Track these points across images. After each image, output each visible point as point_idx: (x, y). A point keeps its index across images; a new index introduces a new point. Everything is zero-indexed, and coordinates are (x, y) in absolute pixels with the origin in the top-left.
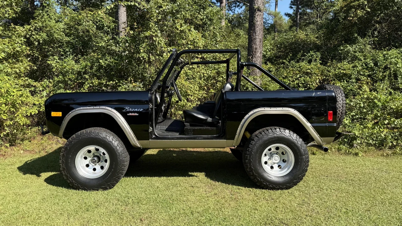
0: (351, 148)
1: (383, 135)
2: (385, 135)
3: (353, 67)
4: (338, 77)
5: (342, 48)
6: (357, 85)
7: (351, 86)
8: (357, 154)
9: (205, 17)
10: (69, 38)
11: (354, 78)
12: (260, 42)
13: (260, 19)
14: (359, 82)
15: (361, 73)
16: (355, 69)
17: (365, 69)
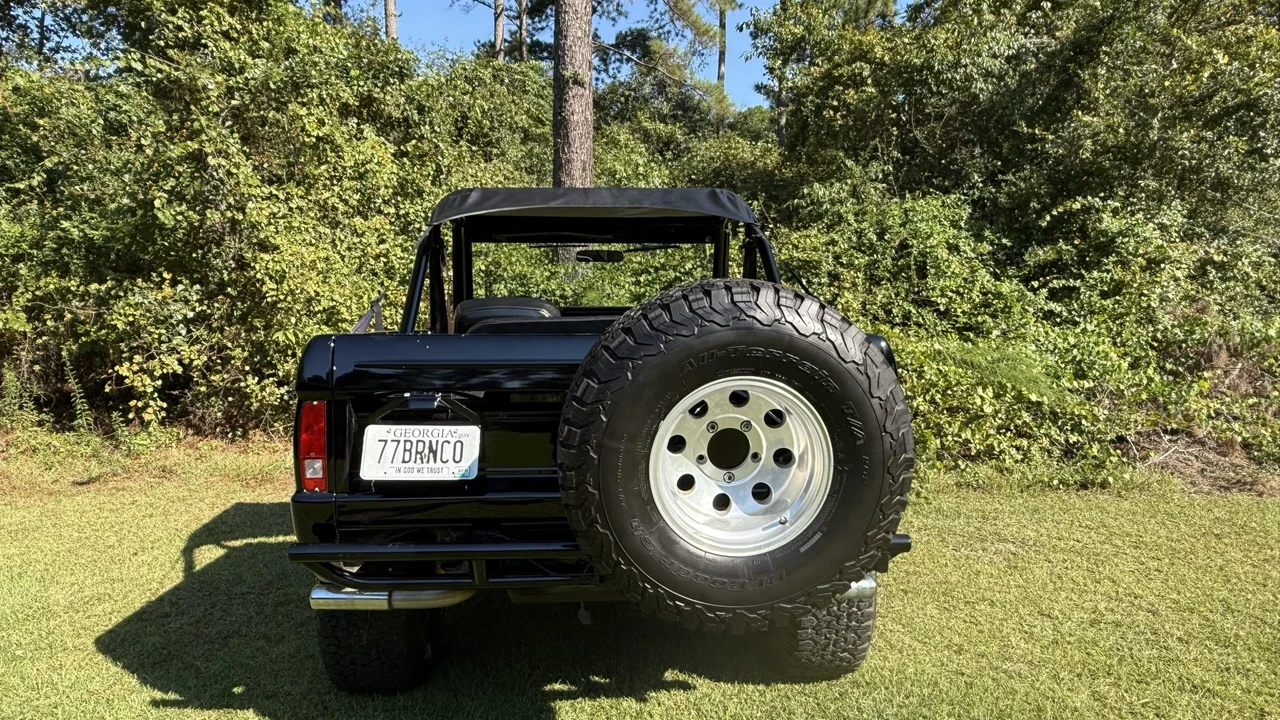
3: (828, 243)
11: (825, 273)
12: (584, 170)
13: (582, 106)
14: (836, 284)
15: (844, 260)
16: (830, 247)
17: (854, 248)
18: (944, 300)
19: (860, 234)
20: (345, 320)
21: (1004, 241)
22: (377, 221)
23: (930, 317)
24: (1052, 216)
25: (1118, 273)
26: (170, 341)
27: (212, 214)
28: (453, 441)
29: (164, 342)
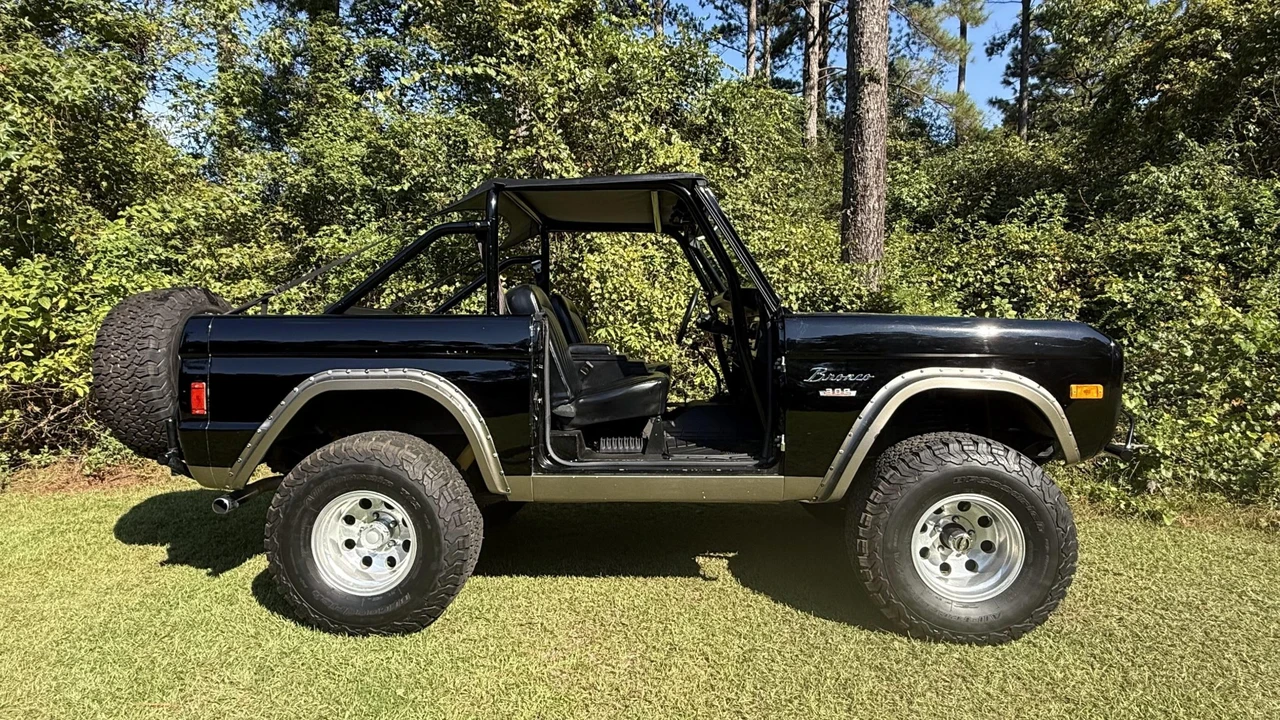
0: (1137, 495)
1: (1258, 455)
2: (1266, 454)
3: (1169, 233)
4: (1119, 265)
5: (1133, 177)
6: (1180, 286)
7: (1160, 289)
8: (1155, 517)
9: (709, 103)
11: (1170, 266)
12: (878, 168)
13: (877, 103)
14: (1188, 278)
15: (1196, 250)
16: (1174, 237)
17: (1208, 237)
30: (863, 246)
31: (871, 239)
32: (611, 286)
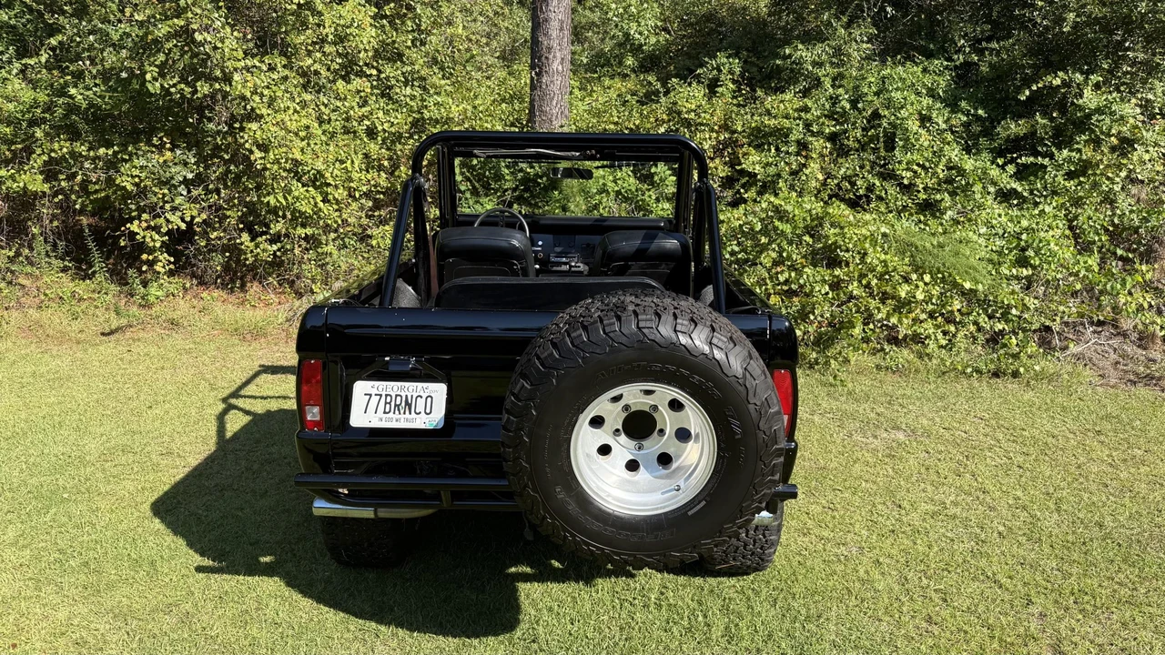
3: (801, 110)
4: (760, 137)
6: (797, 161)
7: (781, 163)
10: (7, 13)
11: (794, 142)
12: (561, 29)
14: (804, 153)
15: (815, 128)
16: (803, 114)
17: (826, 116)
18: (909, 174)
19: (834, 100)
20: (329, 185)
21: (980, 112)
22: (357, 83)
23: (892, 190)
24: (1031, 90)
25: (1088, 153)
26: (173, 201)
27: (202, 86)
28: (424, 396)
29: (167, 202)
30: (548, 109)
31: (554, 102)
32: (272, 157)
